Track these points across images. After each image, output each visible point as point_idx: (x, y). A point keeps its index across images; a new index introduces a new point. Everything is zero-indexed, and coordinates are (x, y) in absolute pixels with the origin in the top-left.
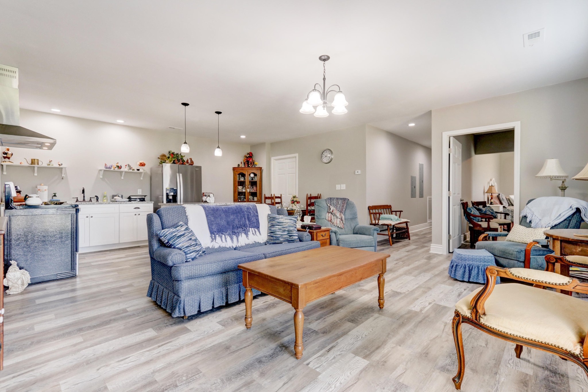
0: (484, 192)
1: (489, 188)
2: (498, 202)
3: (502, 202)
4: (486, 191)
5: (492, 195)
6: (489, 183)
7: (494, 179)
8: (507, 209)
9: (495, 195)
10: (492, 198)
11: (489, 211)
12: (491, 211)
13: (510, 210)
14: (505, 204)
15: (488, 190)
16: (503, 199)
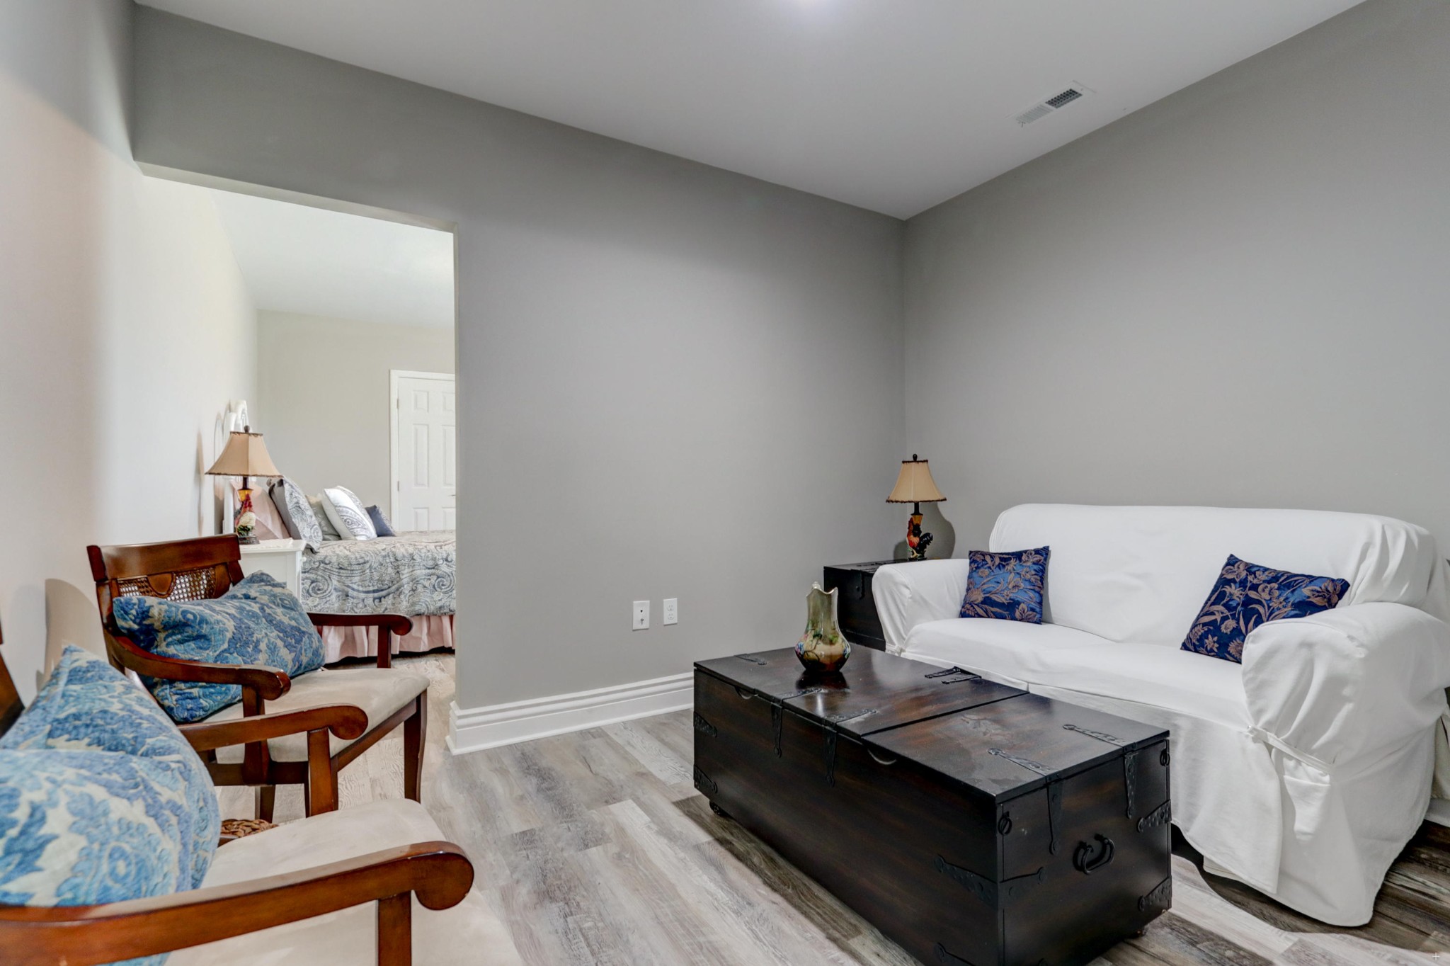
0: (198, 470)
1: (230, 446)
2: (273, 524)
3: (296, 520)
4: (208, 465)
5: (245, 487)
6: (221, 422)
7: (243, 406)
8: (318, 557)
9: (258, 488)
10: (247, 504)
11: (270, 621)
12: (280, 614)
13: (334, 560)
14: (309, 529)
15: (218, 463)
16: (298, 506)
